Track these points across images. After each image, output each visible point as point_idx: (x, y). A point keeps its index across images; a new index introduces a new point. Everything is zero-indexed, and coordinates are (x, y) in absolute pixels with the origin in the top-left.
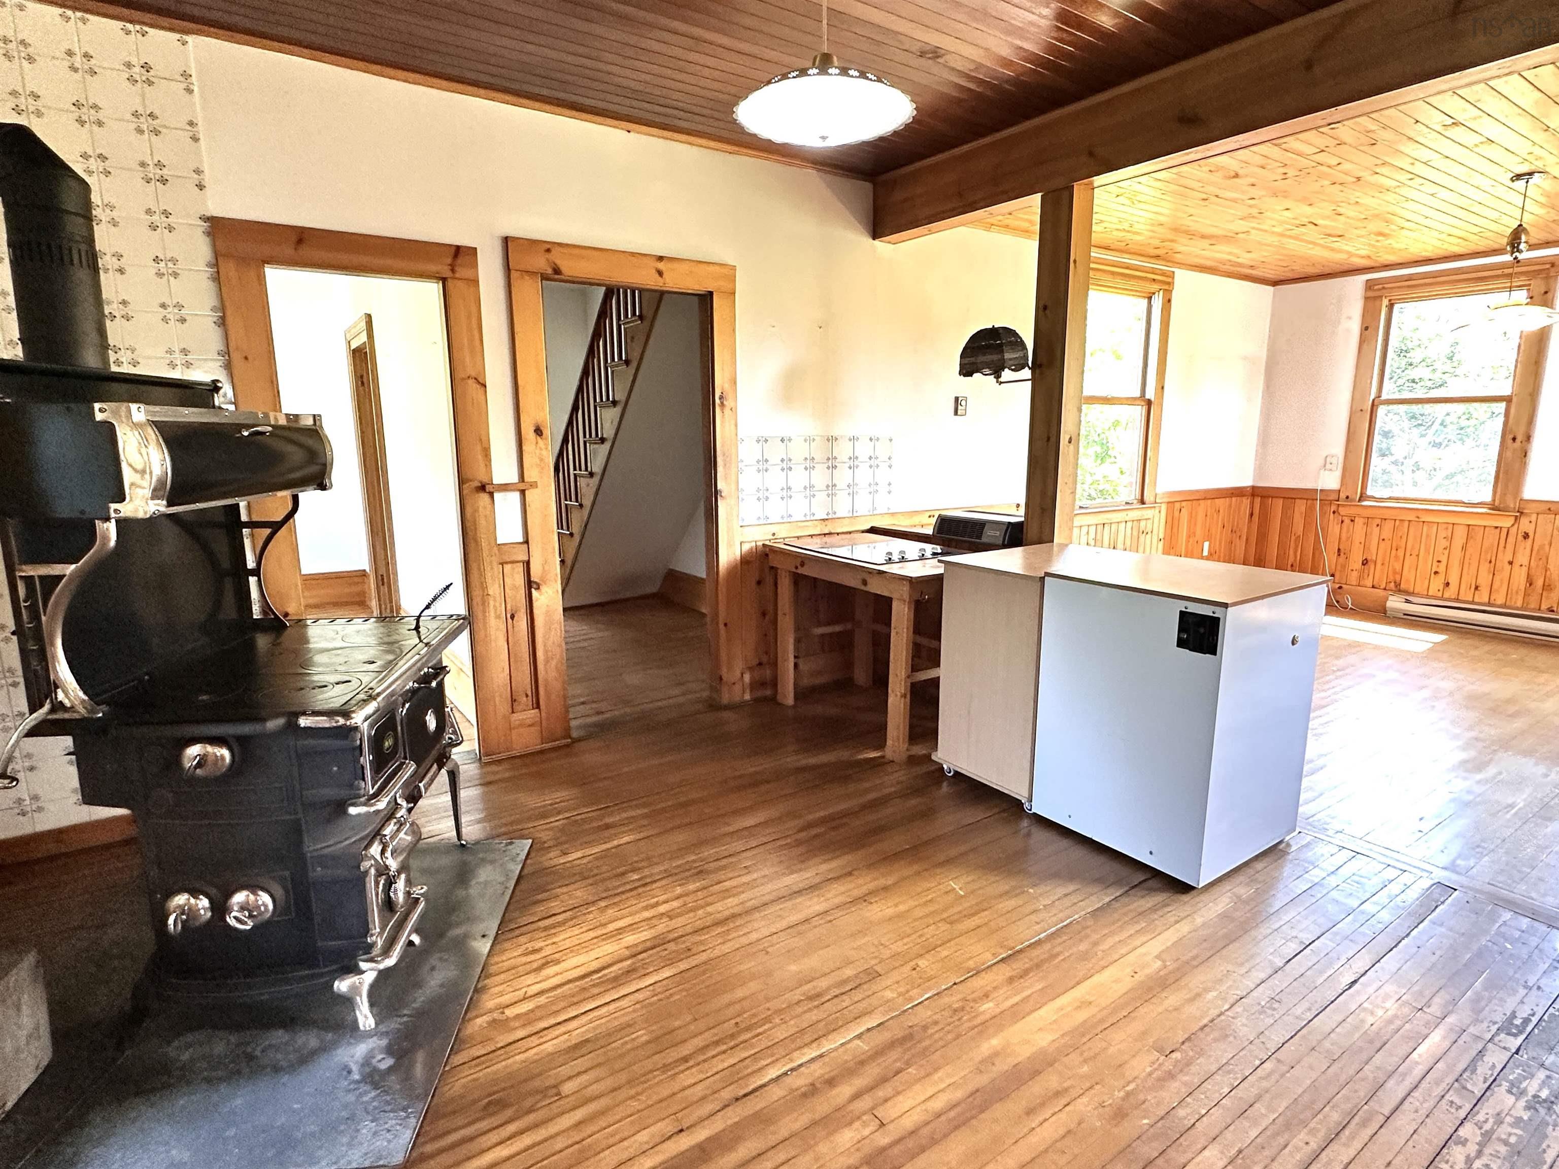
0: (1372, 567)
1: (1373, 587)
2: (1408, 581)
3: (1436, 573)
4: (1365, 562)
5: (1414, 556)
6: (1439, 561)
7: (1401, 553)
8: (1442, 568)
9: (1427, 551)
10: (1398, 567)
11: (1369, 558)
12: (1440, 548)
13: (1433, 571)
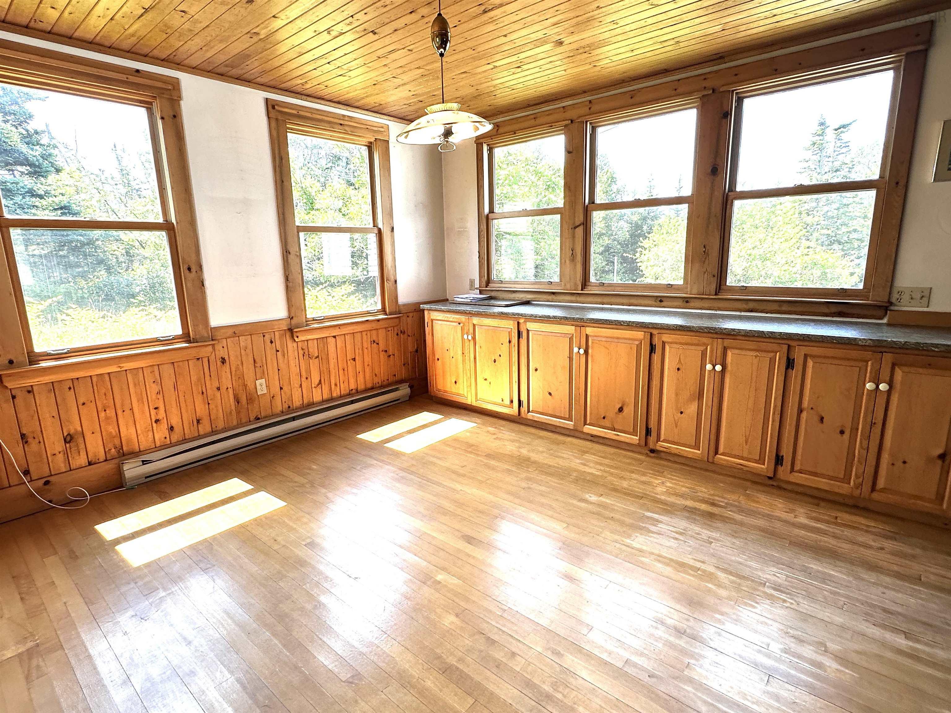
0: (81, 440)
1: (90, 464)
2: (129, 441)
3: (157, 421)
4: (69, 439)
5: (128, 412)
6: (156, 408)
7: (111, 413)
8: (161, 414)
9: (140, 400)
10: (112, 429)
11: (72, 432)
12: (152, 395)
13: (153, 420)
